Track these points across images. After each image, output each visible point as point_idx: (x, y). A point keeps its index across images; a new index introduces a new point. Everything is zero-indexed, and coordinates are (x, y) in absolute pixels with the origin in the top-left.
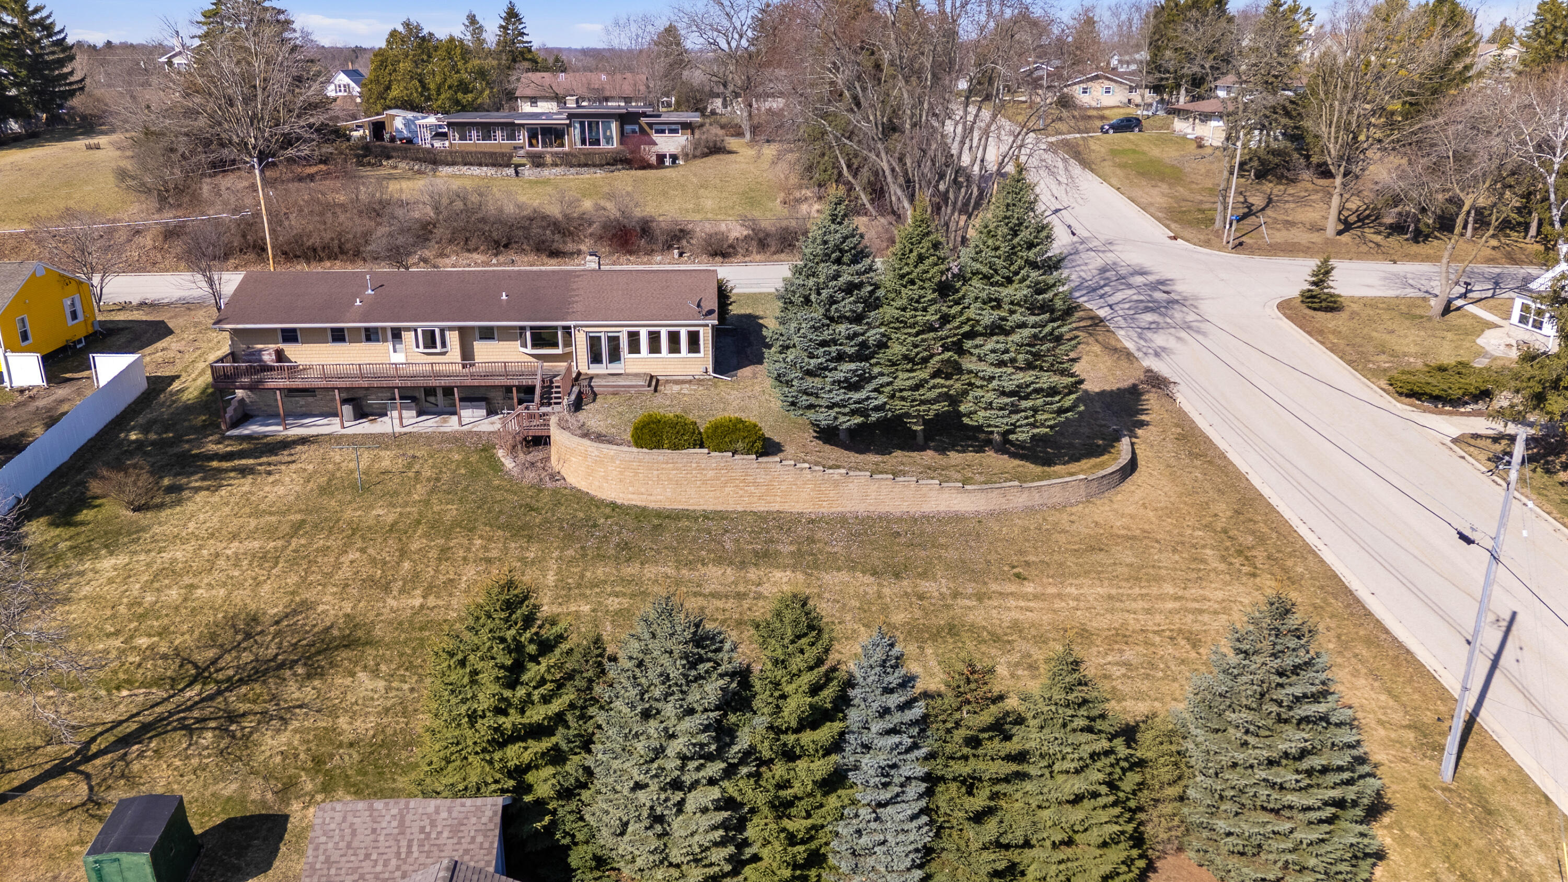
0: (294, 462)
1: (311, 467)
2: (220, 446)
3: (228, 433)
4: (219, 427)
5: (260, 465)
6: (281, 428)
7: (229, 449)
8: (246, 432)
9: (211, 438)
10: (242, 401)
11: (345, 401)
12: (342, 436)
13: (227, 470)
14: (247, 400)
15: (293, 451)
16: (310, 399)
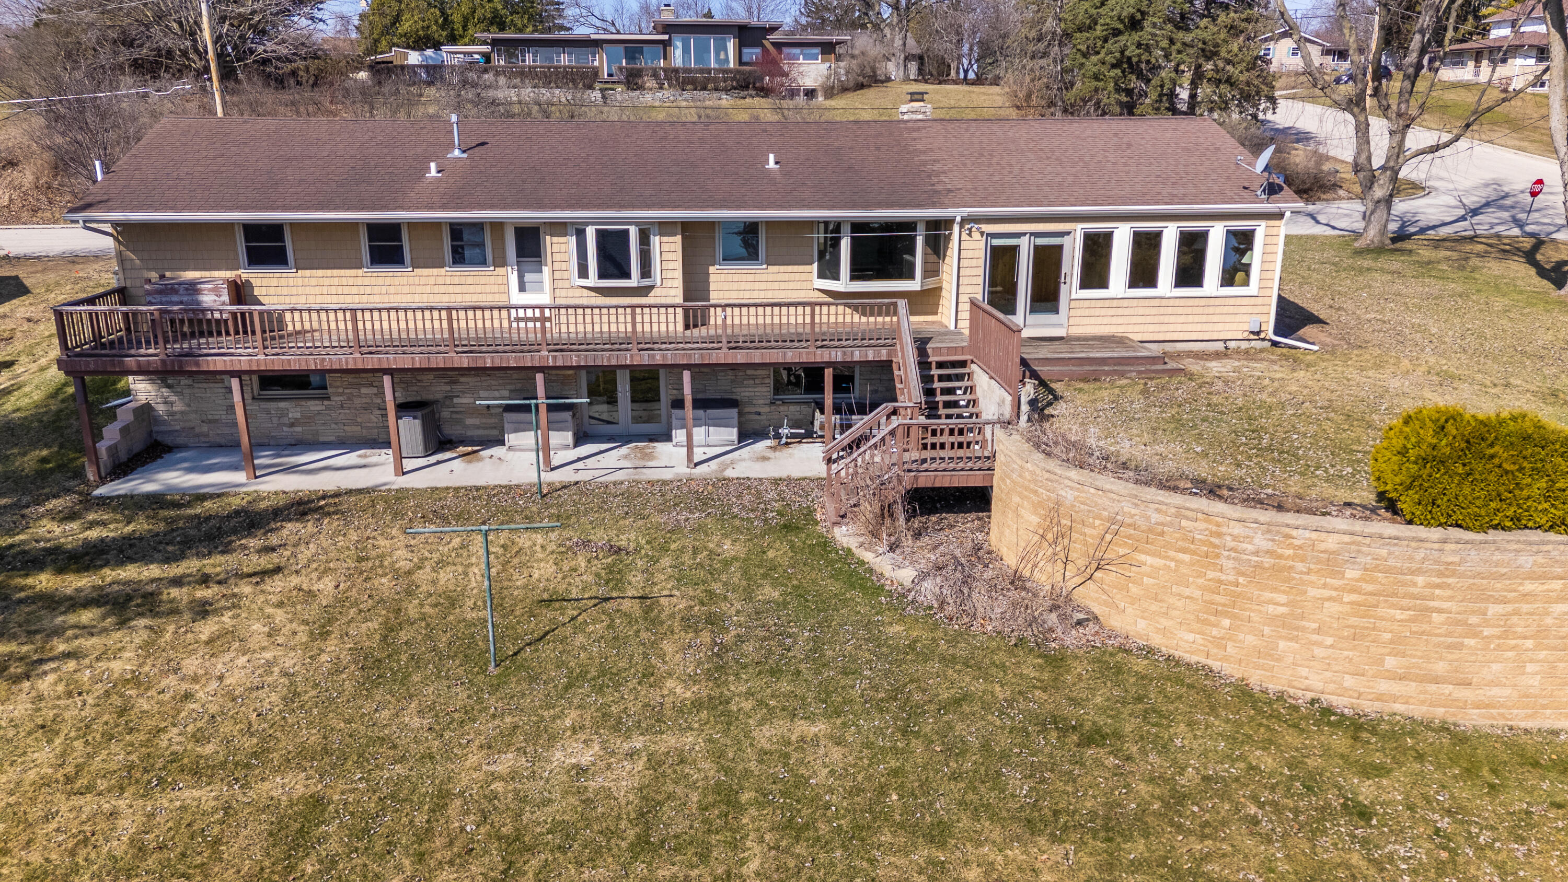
0: (278, 570)
1: (326, 586)
2: (74, 525)
3: (97, 492)
4: (79, 474)
5: (177, 582)
6: (240, 477)
7: (94, 534)
8: (150, 488)
9: (52, 504)
10: (146, 410)
11: (404, 408)
12: (402, 494)
13: (76, 603)
14: (161, 409)
15: (274, 540)
16: (314, 406)
